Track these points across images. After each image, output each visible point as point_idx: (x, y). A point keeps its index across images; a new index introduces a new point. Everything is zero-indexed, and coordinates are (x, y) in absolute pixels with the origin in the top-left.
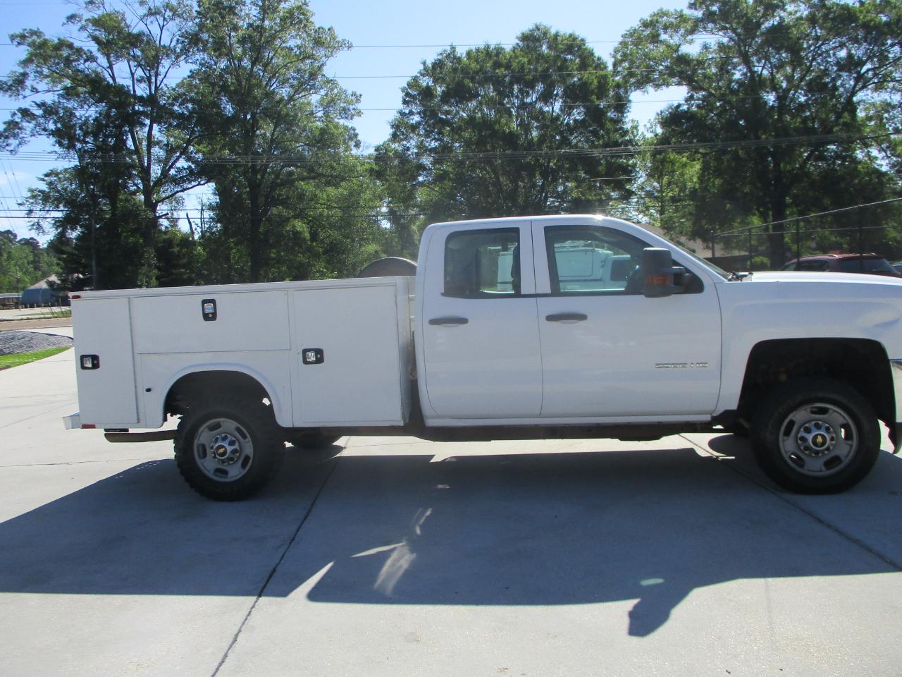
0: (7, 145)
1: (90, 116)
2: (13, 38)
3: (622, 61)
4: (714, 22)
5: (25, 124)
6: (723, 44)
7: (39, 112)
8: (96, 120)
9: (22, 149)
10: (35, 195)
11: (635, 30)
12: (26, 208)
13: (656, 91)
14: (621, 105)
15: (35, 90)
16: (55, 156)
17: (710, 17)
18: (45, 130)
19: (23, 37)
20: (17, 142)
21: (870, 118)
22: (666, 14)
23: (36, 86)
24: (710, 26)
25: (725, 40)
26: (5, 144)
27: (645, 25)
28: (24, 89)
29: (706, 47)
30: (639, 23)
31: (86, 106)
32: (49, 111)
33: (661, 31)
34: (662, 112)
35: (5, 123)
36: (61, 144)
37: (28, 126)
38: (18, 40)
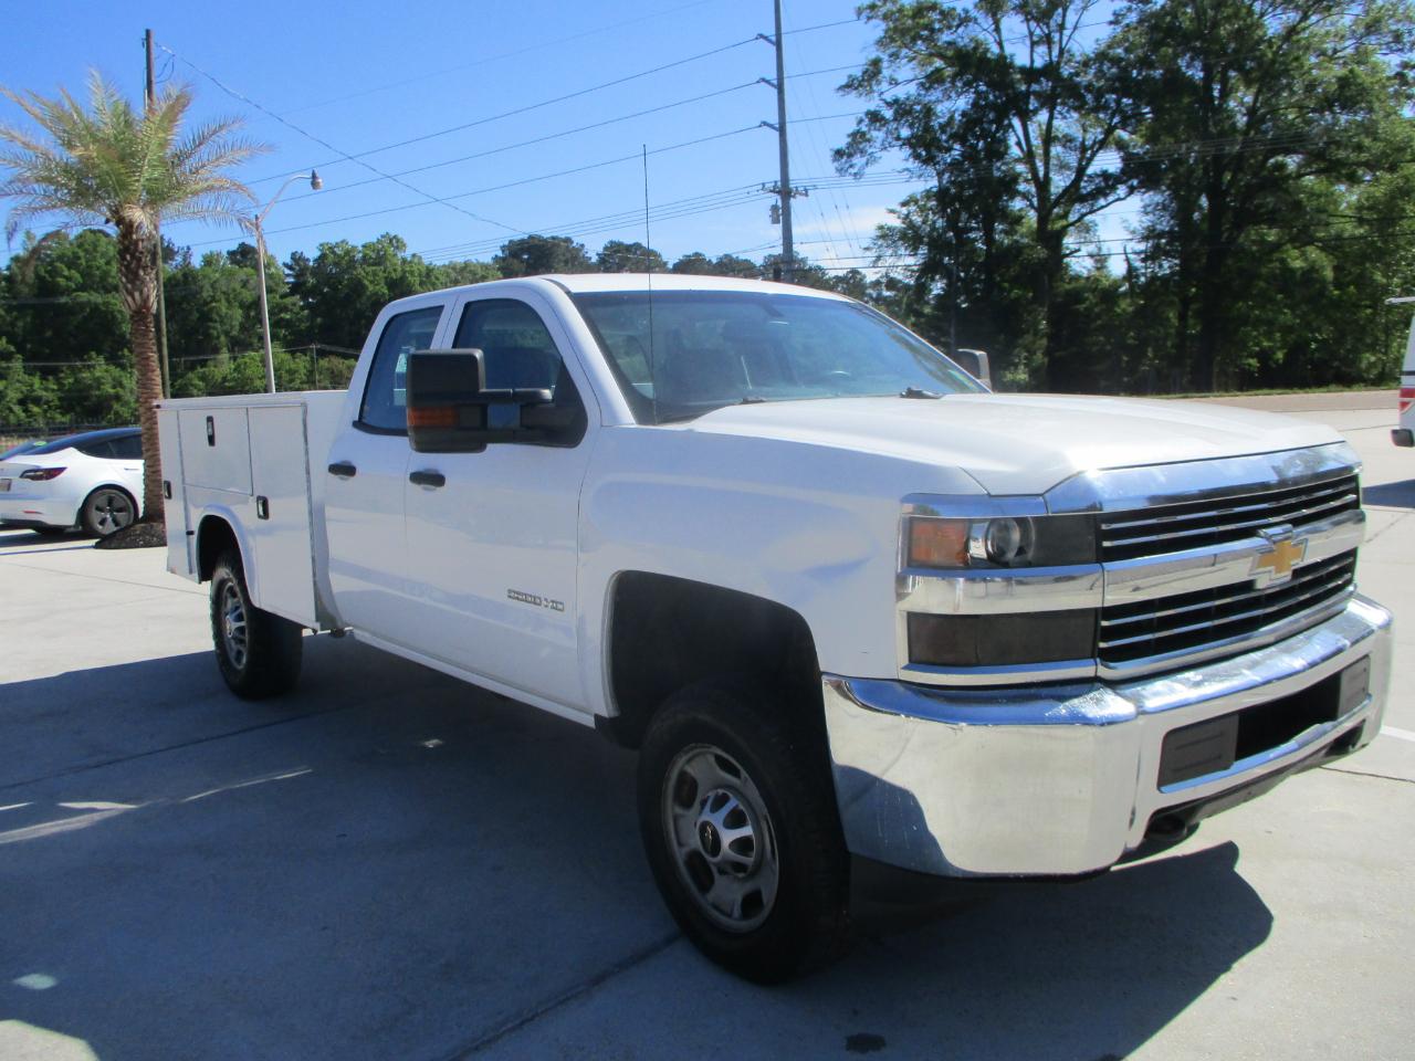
0: (851, 166)
1: (956, 110)
2: (859, 12)
5: (875, 134)
7: (888, 114)
8: (964, 114)
9: (868, 170)
10: (885, 234)
12: (873, 254)
15: (894, 82)
16: (906, 175)
18: (898, 138)
19: (872, 7)
20: (864, 159)
23: (896, 76)
26: (847, 165)
28: (879, 83)
31: (953, 95)
32: (902, 110)
35: (849, 136)
36: (917, 157)
37: (878, 135)
38: (866, 13)
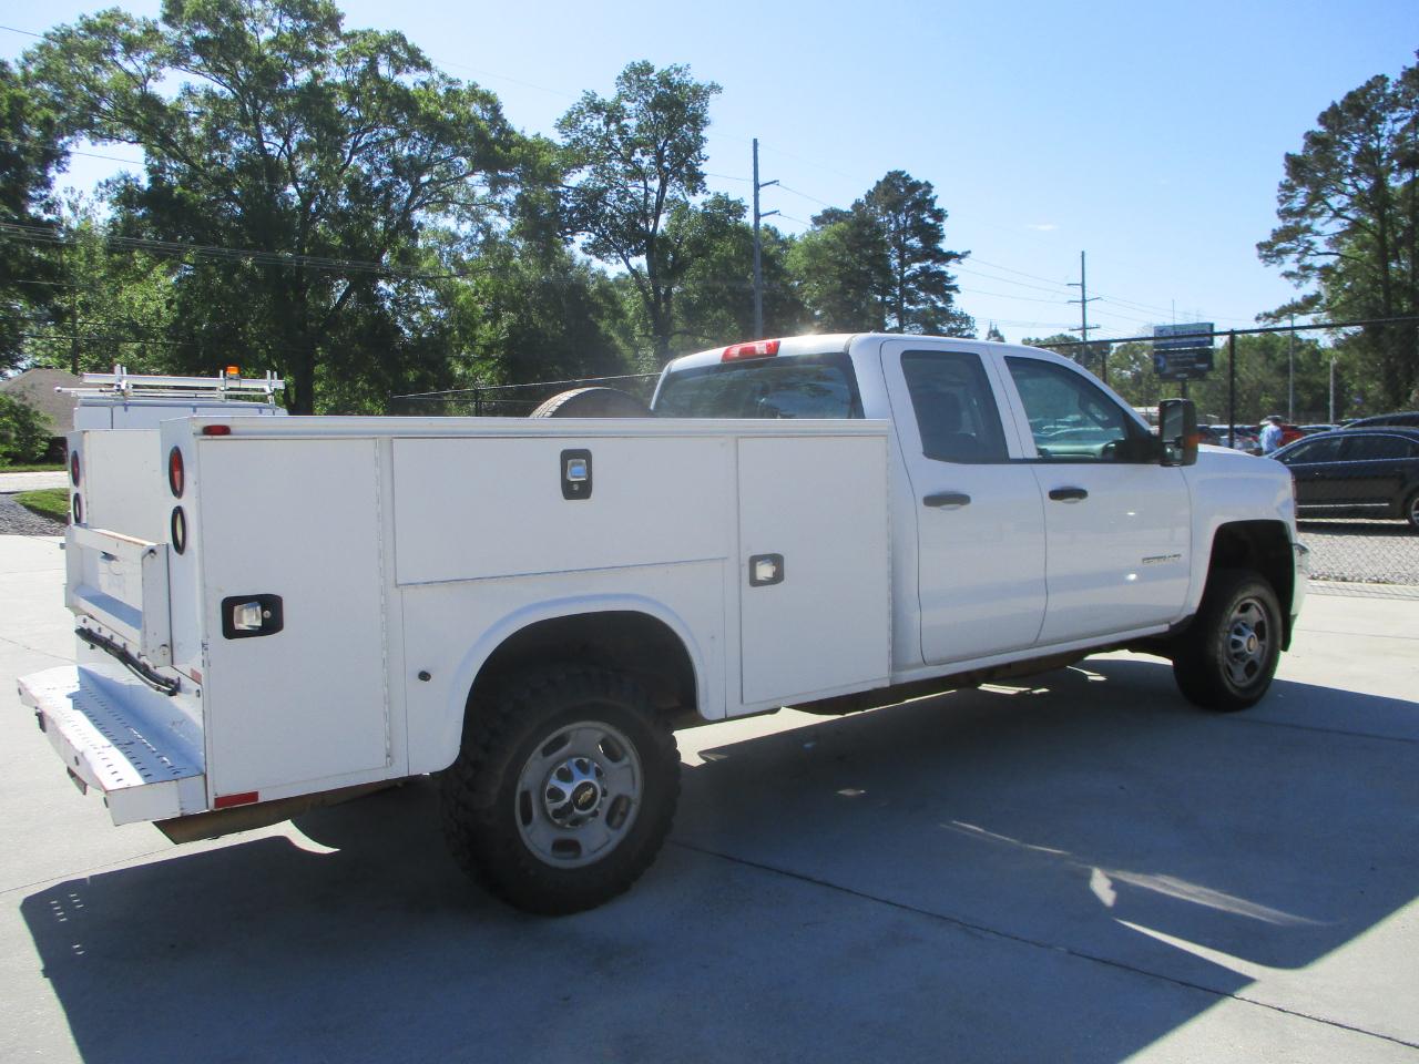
3: (40, 79)
4: (204, 56)
6: (213, 93)
11: (71, 31)
13: (93, 144)
14: (52, 156)
17: (201, 46)
21: (430, 250)
22: (126, 20)
24: (196, 59)
25: (217, 88)
27: (90, 28)
29: (189, 91)
30: (78, 21)
33: (119, 47)
34: (108, 183)
